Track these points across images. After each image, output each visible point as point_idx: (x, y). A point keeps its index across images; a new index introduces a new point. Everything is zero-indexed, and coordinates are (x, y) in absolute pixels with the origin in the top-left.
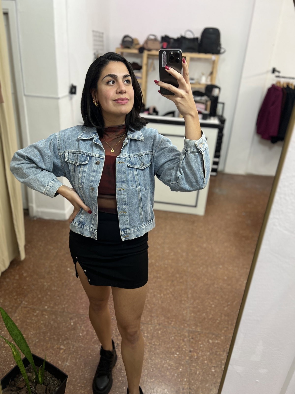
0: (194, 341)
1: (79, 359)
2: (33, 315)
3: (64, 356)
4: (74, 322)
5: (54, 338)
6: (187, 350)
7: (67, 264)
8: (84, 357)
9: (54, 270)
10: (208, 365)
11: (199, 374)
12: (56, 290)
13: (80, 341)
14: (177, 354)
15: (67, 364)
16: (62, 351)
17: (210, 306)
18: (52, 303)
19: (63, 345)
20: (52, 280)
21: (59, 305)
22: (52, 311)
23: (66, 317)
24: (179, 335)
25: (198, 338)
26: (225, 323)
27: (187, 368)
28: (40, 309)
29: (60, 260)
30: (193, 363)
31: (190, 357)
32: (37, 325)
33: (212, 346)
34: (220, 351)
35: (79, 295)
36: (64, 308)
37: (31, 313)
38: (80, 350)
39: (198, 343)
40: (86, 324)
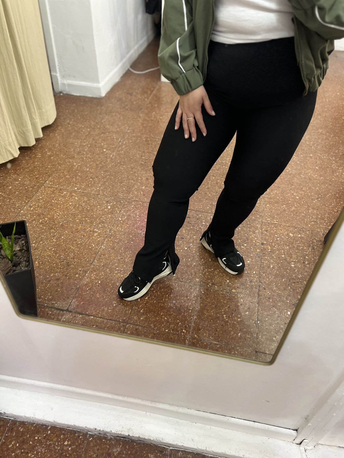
0: (268, 234)
1: (118, 243)
2: (60, 195)
3: (98, 239)
4: (111, 206)
5: (86, 221)
6: (258, 242)
7: (102, 144)
8: (124, 241)
9: (86, 150)
10: (286, 259)
11: (273, 267)
12: (88, 171)
13: (119, 225)
14: (245, 246)
15: (102, 247)
16: (96, 234)
17: (293, 198)
18: (83, 185)
19: (97, 228)
20: (83, 160)
21: (93, 187)
22: (83, 193)
23: (101, 200)
24: (249, 226)
25: (274, 231)
26: (312, 217)
27: (258, 261)
28: (68, 190)
29: (93, 139)
30: (266, 256)
31: (262, 249)
32: (65, 206)
33: (294, 240)
34: (304, 246)
35: (118, 178)
36: (99, 191)
37: (57, 193)
38: (118, 234)
39: (274, 236)
40: (126, 209)
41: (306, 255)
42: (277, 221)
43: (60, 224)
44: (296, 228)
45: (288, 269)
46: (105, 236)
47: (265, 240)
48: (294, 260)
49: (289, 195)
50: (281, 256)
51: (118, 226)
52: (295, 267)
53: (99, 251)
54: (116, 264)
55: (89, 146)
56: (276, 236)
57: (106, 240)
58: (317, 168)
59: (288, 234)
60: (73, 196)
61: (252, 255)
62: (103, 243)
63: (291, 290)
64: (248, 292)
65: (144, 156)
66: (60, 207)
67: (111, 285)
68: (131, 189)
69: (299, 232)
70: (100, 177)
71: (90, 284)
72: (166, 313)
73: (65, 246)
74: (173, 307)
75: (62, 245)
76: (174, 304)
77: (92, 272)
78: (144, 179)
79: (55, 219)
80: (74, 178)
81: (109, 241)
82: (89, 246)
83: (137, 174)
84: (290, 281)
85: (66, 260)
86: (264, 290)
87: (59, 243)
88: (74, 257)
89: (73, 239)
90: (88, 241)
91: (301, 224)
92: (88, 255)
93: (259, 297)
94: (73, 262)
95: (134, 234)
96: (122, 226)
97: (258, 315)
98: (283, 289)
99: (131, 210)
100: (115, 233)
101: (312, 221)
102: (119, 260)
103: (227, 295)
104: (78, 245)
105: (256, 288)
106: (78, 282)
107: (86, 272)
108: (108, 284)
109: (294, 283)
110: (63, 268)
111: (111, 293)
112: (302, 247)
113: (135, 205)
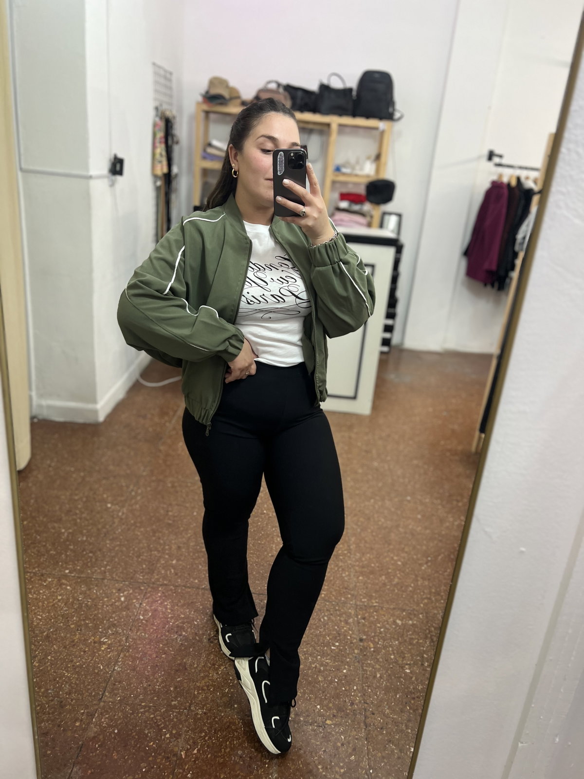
0: (366, 623)
2: (41, 585)
3: (109, 656)
4: (126, 597)
6: (355, 638)
8: (150, 655)
10: (396, 662)
11: (381, 677)
12: (85, 541)
13: (141, 628)
14: (337, 646)
15: (116, 668)
16: (105, 647)
17: (393, 564)
18: (79, 564)
19: (105, 636)
20: (76, 524)
21: (94, 567)
22: (79, 578)
23: (109, 588)
24: (338, 613)
25: (374, 618)
26: (424, 592)
27: (357, 669)
28: (54, 575)
29: (91, 489)
30: (367, 659)
31: (361, 649)
32: (50, 602)
33: (404, 629)
34: (419, 638)
35: (134, 549)
36: (105, 572)
37: (37, 582)
38: (141, 644)
39: (376, 625)
40: (150, 600)
41: (424, 652)
42: (376, 602)
43: (45, 634)
44: (404, 610)
45: (402, 677)
46: (120, 648)
47: (365, 633)
48: (408, 663)
49: (388, 559)
50: (390, 658)
51: (138, 630)
52: (411, 672)
53: (111, 677)
54: (141, 697)
55: (84, 499)
56: (379, 625)
57: (121, 656)
58: (419, 516)
59: (394, 622)
60: (61, 585)
61: (348, 660)
62: (117, 662)
63: (411, 711)
64: (350, 721)
65: (171, 511)
66: (43, 606)
67: (135, 735)
68: (155, 565)
69: (409, 617)
70: (104, 550)
71: (101, 737)
72: (228, 773)
73: (54, 672)
74: (238, 763)
75: (48, 671)
76: (241, 757)
77: (102, 714)
78: (174, 547)
79: (35, 626)
80: (63, 554)
81: (127, 657)
82: (94, 669)
83: (163, 540)
84: (407, 696)
85: (57, 697)
86: (372, 716)
87: (44, 669)
88: (70, 690)
89: (67, 659)
90: (91, 660)
91: (411, 604)
92: (94, 684)
93: (367, 729)
94: (69, 700)
95: (165, 642)
96: (145, 630)
97: (369, 759)
98: (399, 711)
99: (157, 601)
100: (135, 643)
101: (425, 598)
102: (145, 688)
103: (319, 731)
104: (75, 669)
105: (360, 713)
106: (79, 735)
107: (92, 716)
108: (130, 732)
109: (414, 699)
110: (53, 713)
111: (136, 748)
112: (416, 640)
113: (163, 593)
